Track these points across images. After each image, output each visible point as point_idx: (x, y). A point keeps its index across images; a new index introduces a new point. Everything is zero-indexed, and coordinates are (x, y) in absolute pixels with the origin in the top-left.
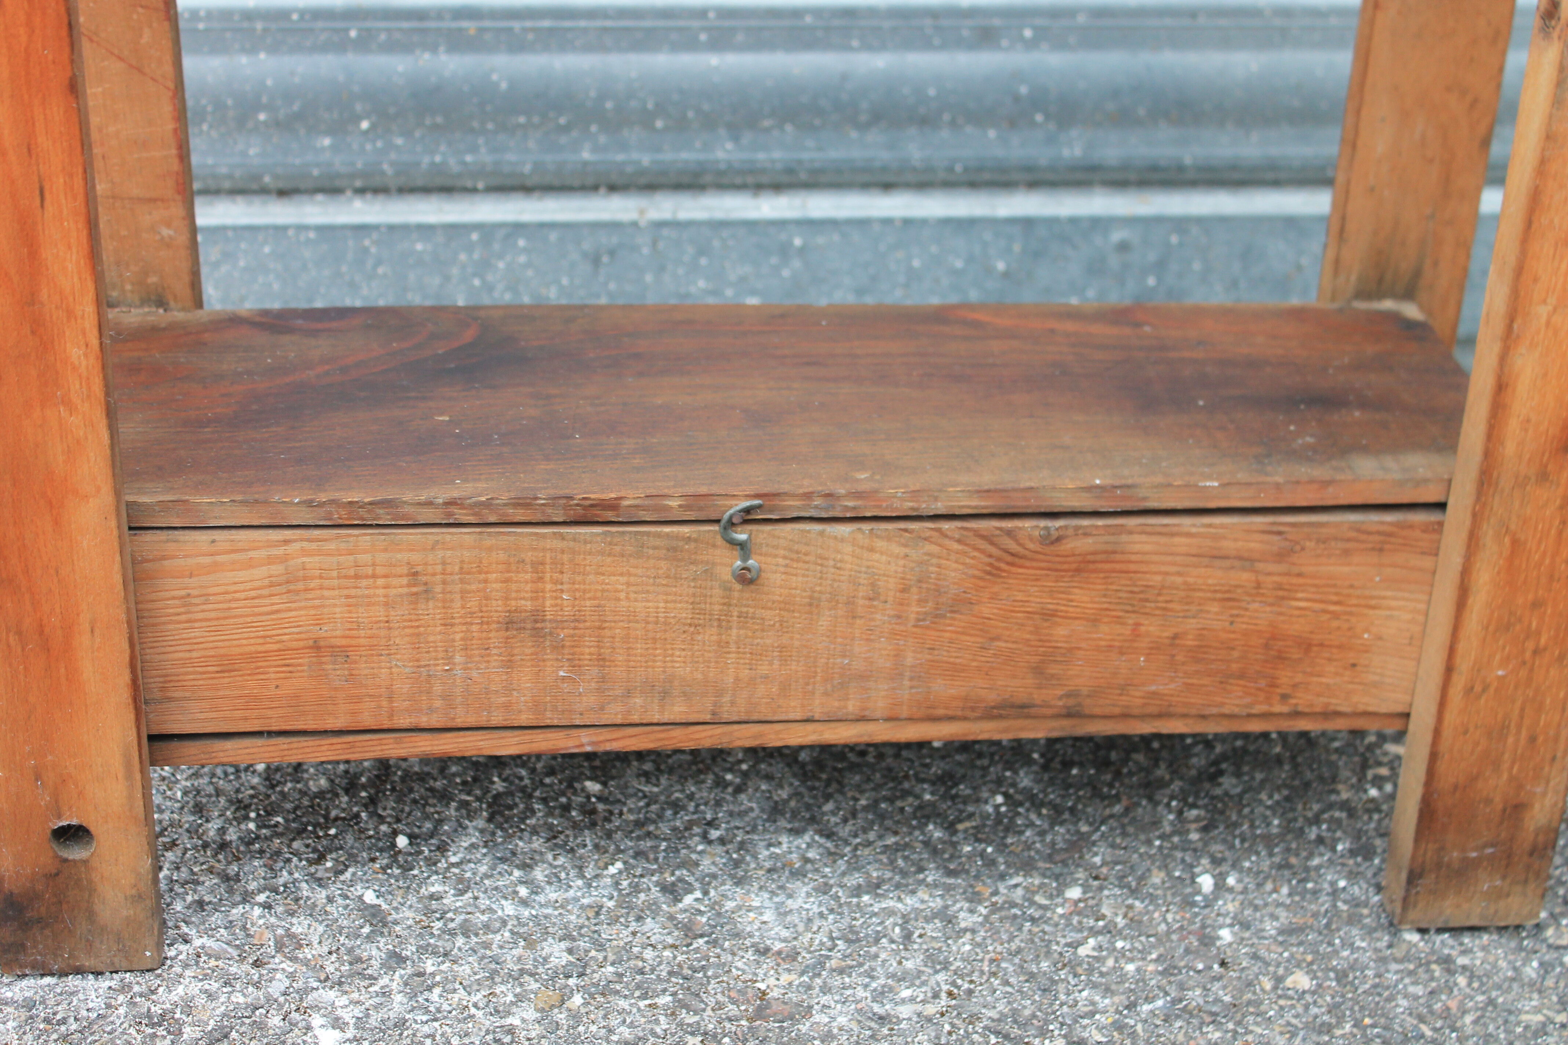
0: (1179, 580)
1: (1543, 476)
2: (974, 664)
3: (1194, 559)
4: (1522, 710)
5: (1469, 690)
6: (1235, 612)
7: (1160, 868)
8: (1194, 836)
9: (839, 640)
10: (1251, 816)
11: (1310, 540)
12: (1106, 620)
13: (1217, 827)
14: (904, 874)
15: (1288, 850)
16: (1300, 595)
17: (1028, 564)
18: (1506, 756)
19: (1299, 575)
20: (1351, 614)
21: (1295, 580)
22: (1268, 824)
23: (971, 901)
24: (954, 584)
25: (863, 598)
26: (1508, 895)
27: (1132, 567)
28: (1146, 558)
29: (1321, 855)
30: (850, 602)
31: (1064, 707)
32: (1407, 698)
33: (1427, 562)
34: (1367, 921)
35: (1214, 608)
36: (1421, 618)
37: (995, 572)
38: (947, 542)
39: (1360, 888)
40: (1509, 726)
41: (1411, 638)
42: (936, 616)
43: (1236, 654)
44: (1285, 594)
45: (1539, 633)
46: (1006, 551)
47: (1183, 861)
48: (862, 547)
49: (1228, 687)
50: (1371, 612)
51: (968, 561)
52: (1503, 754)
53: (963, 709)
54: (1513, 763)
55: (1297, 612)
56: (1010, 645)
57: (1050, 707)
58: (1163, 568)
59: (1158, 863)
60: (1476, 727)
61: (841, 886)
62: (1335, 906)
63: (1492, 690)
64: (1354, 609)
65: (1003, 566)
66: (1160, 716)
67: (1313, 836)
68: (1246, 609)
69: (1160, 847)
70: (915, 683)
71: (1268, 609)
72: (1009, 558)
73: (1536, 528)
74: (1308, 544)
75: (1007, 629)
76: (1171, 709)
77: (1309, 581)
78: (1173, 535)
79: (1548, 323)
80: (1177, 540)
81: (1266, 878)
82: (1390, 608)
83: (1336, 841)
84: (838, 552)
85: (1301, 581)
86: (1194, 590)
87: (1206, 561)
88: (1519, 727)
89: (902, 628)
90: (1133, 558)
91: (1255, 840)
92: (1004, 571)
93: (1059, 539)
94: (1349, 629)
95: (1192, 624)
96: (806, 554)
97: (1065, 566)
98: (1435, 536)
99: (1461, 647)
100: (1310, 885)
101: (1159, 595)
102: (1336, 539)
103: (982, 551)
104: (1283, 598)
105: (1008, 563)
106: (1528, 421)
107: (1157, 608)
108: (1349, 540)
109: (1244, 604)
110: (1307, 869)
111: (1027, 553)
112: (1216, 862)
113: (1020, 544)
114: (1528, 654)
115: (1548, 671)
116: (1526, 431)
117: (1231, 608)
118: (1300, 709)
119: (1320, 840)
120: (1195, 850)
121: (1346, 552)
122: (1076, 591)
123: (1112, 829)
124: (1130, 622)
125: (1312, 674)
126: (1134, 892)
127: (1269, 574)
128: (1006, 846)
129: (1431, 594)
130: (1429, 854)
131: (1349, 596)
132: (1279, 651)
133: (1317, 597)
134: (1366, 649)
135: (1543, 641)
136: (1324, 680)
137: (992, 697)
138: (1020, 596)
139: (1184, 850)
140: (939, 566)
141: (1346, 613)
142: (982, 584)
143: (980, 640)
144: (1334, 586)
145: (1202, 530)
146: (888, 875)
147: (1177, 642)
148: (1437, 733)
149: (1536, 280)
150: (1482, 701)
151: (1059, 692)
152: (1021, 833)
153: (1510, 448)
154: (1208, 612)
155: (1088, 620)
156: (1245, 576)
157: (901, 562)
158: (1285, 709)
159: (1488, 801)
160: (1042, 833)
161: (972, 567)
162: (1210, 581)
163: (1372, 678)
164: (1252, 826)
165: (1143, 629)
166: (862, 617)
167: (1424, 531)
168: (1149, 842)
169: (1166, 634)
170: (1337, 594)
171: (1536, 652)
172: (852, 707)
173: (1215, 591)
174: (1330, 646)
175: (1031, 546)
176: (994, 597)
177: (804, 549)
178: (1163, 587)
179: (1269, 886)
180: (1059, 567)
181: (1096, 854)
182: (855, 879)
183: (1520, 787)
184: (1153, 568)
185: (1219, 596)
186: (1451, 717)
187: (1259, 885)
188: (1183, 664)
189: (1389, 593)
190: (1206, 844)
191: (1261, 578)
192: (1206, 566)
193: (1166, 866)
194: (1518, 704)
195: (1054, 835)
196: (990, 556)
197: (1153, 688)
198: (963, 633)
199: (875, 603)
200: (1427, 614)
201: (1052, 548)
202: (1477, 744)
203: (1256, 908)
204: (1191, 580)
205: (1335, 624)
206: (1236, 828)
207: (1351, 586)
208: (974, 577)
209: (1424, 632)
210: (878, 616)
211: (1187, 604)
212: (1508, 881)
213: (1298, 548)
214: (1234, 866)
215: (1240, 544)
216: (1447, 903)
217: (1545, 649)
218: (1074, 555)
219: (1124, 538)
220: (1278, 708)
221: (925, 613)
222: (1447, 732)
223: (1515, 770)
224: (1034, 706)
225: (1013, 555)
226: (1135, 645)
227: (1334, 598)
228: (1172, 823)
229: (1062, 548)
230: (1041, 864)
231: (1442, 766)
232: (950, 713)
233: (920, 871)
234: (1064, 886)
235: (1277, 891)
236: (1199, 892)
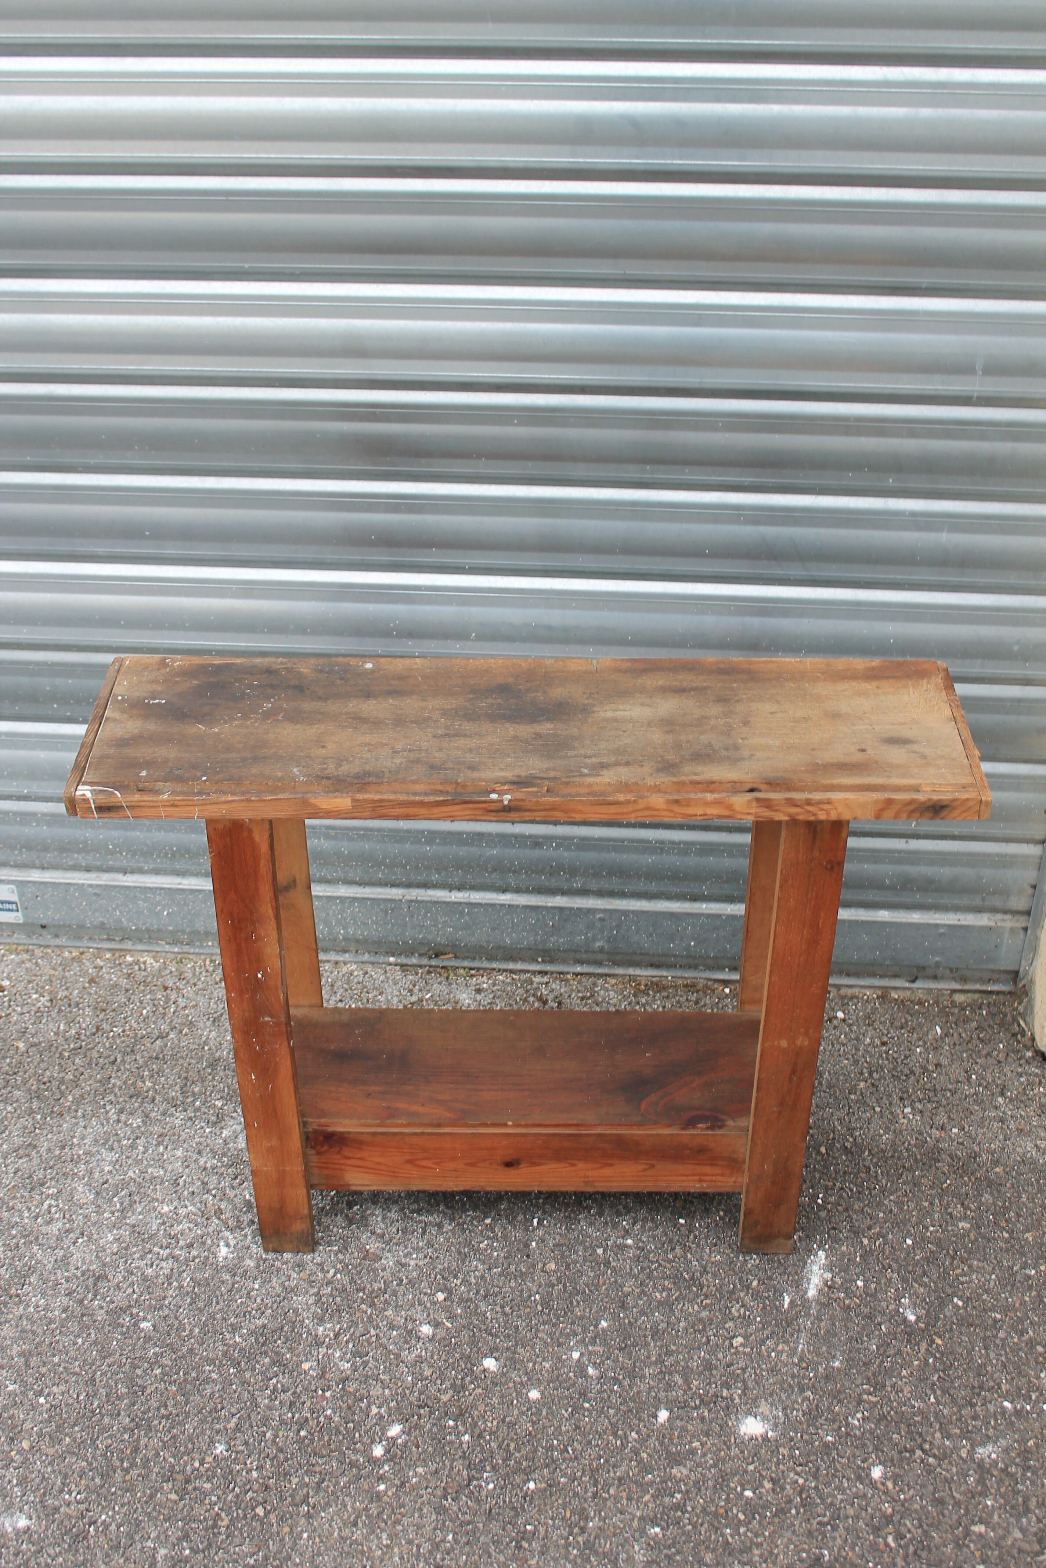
7: (522, 1213)
15: (572, 1211)
22: (570, 1199)
23: (450, 1220)
47: (533, 1211)
59: (523, 1211)
61: (408, 1208)
81: (559, 1222)
91: (562, 1205)
100: (574, 1226)
110: (576, 1219)
112: (544, 1212)
119: (586, 1207)
120: (538, 1207)
126: (509, 1222)
139: (535, 1207)
179: (559, 1225)
182: (416, 1206)
187: (556, 1224)
190: (543, 1206)
193: (525, 1213)
203: (550, 1234)
206: (558, 1199)
214: (549, 1215)
230: (482, 1209)
233: (438, 1205)
234: (486, 1217)
235: (560, 1228)
236: (532, 1225)
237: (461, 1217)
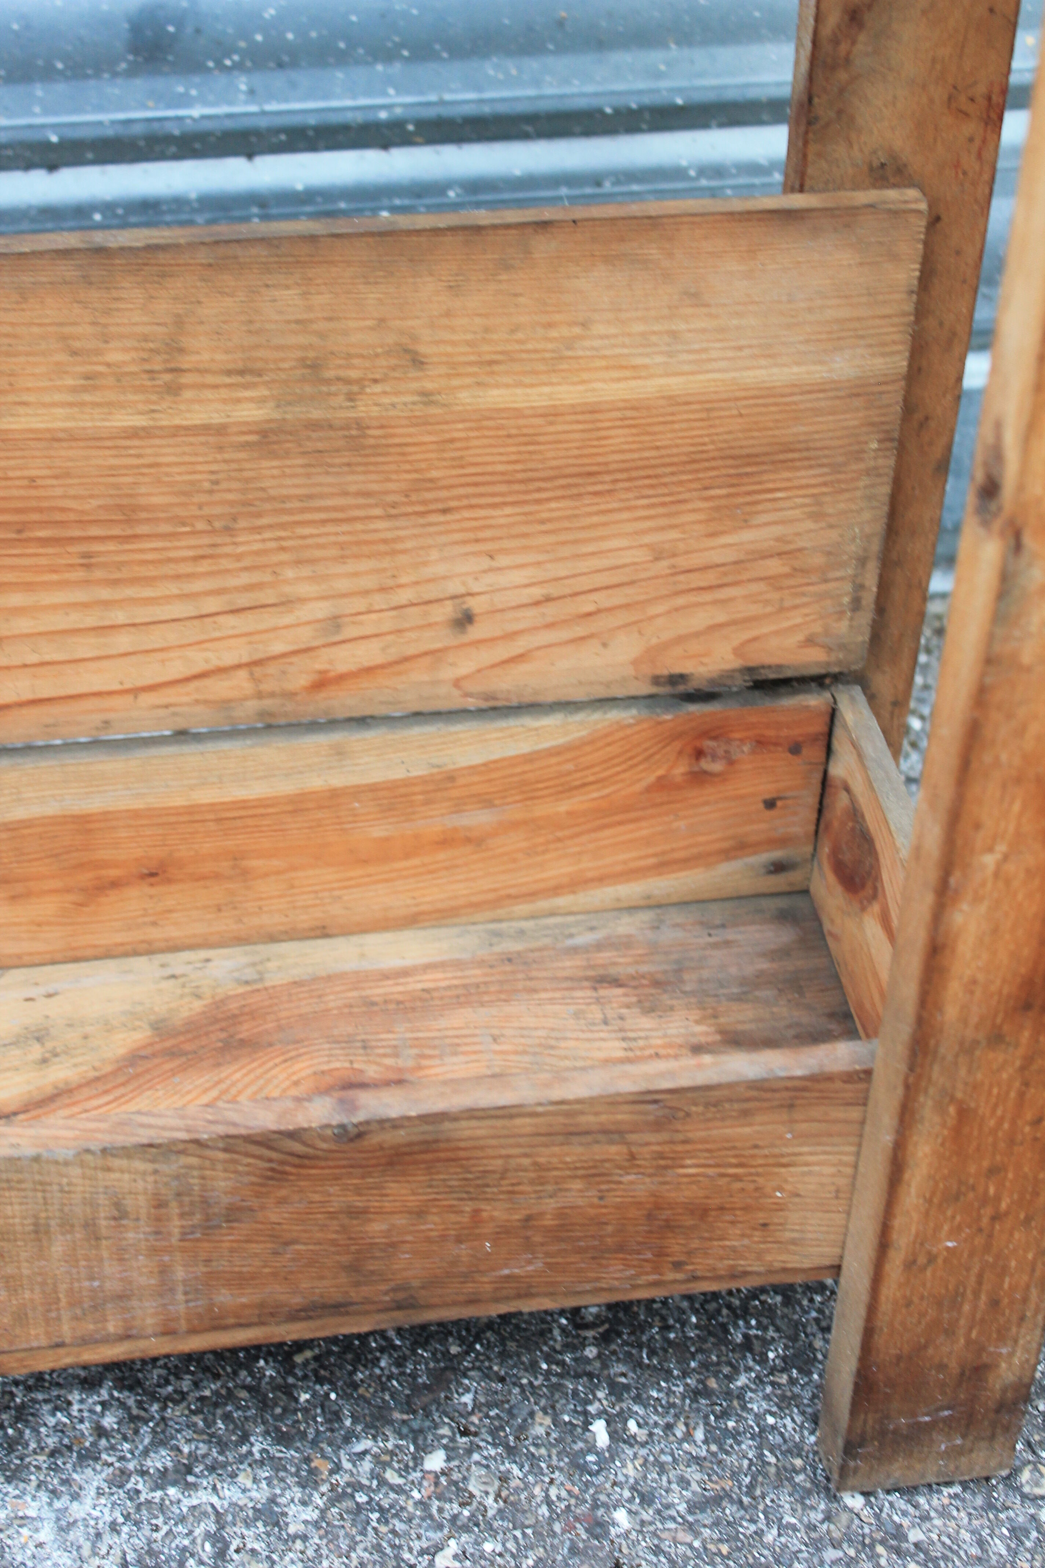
0: (526, 1162)
1: (996, 1039)
2: (267, 1270)
3: (543, 1139)
4: (980, 1276)
5: (910, 1265)
6: (604, 1187)
7: (544, 1410)
8: (591, 1352)
9: (83, 1263)
10: (664, 1312)
11: (696, 1105)
12: (434, 1210)
13: (619, 1334)
14: (223, 1446)
15: (705, 1366)
16: (688, 1162)
17: (323, 1163)
18: (962, 1322)
19: (685, 1142)
20: (758, 1174)
21: (680, 1148)
22: (684, 1323)
23: (303, 1485)
24: (226, 1193)
25: (106, 1218)
26: (971, 1451)
27: (462, 1154)
28: (482, 1143)
29: (749, 1369)
30: (90, 1225)
31: (393, 1301)
32: (837, 1251)
33: (855, 1113)
34: (800, 1478)
35: (577, 1185)
36: (849, 1171)
37: (278, 1176)
38: (208, 1153)
39: (793, 1420)
40: (963, 1295)
41: (838, 1191)
42: (209, 1228)
43: (610, 1229)
44: (669, 1162)
45: (998, 1198)
46: (292, 1154)
47: (575, 1393)
48: (95, 1168)
49: (604, 1262)
50: (783, 1170)
51: (240, 1168)
52: (957, 1320)
53: (259, 1316)
54: (970, 1329)
55: (685, 1180)
56: (311, 1247)
57: (374, 1303)
58: (503, 1152)
59: (543, 1402)
60: (922, 1298)
61: (143, 1473)
62: (761, 1456)
63: (940, 1261)
64: (760, 1170)
65: (288, 1169)
66: (519, 1296)
67: (739, 1338)
68: (620, 1183)
69: (549, 1372)
70: (190, 1297)
71: (647, 1180)
72: (296, 1161)
73: (990, 1092)
74: (694, 1109)
75: (305, 1231)
76: (534, 1290)
77: (700, 1146)
78: (511, 1117)
79: (996, 875)
80: (518, 1121)
81: (677, 1416)
82: (807, 1164)
83: (766, 1343)
84: (62, 1175)
85: (688, 1147)
86: (548, 1170)
87: (560, 1138)
88: (976, 1294)
89: (165, 1243)
90: (462, 1144)
91: (665, 1351)
92: (291, 1174)
93: (360, 1135)
94: (757, 1189)
95: (551, 1205)
96: (20, 1182)
97: (373, 1162)
98: (862, 1086)
99: (897, 1222)
100: (731, 1424)
101: (502, 1178)
102: (730, 1100)
103: (260, 1157)
104: (666, 1167)
105: (295, 1166)
106: (974, 982)
107: (503, 1192)
108: (748, 1100)
109: (616, 1178)
110: (728, 1394)
111: (319, 1153)
112: (617, 1391)
113: (308, 1146)
114: (985, 1221)
115: (1011, 1234)
116: (972, 993)
117: (599, 1183)
118: (699, 1274)
119: (747, 1344)
120: (590, 1375)
121: (745, 1113)
122: (392, 1185)
123: (488, 1346)
124: (468, 1209)
125: (711, 1239)
126: (511, 1452)
127: (647, 1144)
128: (355, 1386)
129: (860, 1145)
130: (870, 1422)
131: (753, 1156)
132: (667, 1220)
133: (711, 1162)
134: (780, 1207)
135: (1004, 1206)
136: (727, 1243)
137: (297, 1300)
138: (317, 1197)
139: (577, 1376)
140: (203, 1178)
141: (751, 1174)
142: (264, 1190)
143: (269, 1245)
144: (734, 1148)
145: (551, 1108)
146: (203, 1449)
147: (531, 1223)
148: (872, 1309)
149: (977, 826)
150: (929, 1273)
151: (383, 1287)
152: (376, 1362)
153: (951, 1012)
154: (567, 1190)
155: (410, 1213)
156: (613, 1149)
157: (151, 1179)
158: (680, 1276)
159: (942, 1367)
160: (400, 1363)
161: (248, 1174)
162: (568, 1159)
163: (788, 1235)
164: (666, 1328)
165: (484, 1214)
166: (106, 1238)
167: (845, 1082)
168: (533, 1368)
169: (517, 1217)
170: (736, 1156)
171: (995, 1218)
172: (112, 1327)
173: (576, 1168)
174: (733, 1209)
175: (324, 1146)
176: (282, 1201)
177: (16, 1177)
178: (506, 1171)
179: (680, 1430)
180: (364, 1163)
181: (467, 1390)
182: (161, 1459)
183: (982, 1349)
184: (490, 1152)
185: (581, 1172)
186: (890, 1291)
187: (669, 1427)
188: (542, 1244)
189: (805, 1149)
190: (605, 1366)
191: (634, 1149)
192: (562, 1144)
193: (553, 1407)
194: (975, 1270)
195: (415, 1363)
196: (270, 1160)
197: (506, 1272)
198: (247, 1241)
199: (124, 1222)
200: (856, 1167)
201: (352, 1145)
202: (922, 1315)
203: (662, 1468)
204: (542, 1160)
205: (738, 1185)
206: (643, 1332)
207: (756, 1147)
208: (253, 1184)
209: (853, 1185)
210: (131, 1235)
211: (542, 1184)
212: (971, 1438)
213: (681, 1114)
214: (638, 1399)
215: (603, 1118)
216: (896, 1465)
217: (1007, 1213)
218: (382, 1148)
219: (447, 1125)
220: (670, 1276)
221: (193, 1226)
222: (885, 1306)
223: (974, 1335)
224: (352, 1304)
225: (299, 1156)
226: (477, 1231)
227: (733, 1161)
228: (563, 1329)
229: (366, 1143)
230: (397, 1415)
231: (879, 1340)
232: (242, 1321)
233: (244, 1438)
234: (424, 1449)
235: (688, 1436)
236: (592, 1448)
237: (337, 1468)
